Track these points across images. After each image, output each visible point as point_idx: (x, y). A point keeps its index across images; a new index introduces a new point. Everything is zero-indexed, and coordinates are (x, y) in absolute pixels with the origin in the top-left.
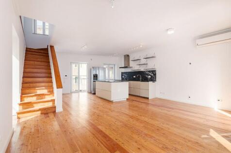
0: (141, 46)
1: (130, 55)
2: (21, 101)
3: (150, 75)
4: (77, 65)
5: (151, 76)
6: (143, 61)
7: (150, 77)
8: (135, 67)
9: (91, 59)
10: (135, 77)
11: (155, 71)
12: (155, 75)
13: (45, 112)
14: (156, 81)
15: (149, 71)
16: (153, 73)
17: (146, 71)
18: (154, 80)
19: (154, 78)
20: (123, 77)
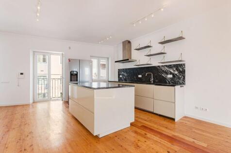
3: (171, 73)
5: (173, 75)
6: (157, 48)
7: (170, 76)
8: (140, 59)
9: (70, 48)
10: (140, 76)
11: (182, 65)
12: (183, 72)
14: (184, 84)
15: (170, 67)
16: (177, 69)
17: (162, 66)
18: (181, 81)
19: (179, 78)
20: (121, 76)
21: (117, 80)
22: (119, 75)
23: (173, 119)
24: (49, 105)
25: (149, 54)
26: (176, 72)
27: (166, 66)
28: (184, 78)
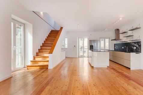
0: (121, 19)
1: (119, 29)
2: (34, 59)
3: (135, 46)
4: (83, 39)
5: (136, 47)
6: (130, 33)
7: (135, 48)
8: (123, 39)
9: (91, 35)
10: (123, 48)
11: (140, 42)
12: (140, 46)
13: (42, 68)
14: (141, 52)
15: (135, 43)
16: (138, 44)
17: (132, 42)
18: (139, 51)
19: (139, 49)
20: (115, 48)
21: (114, 50)
22: (115, 47)
23: (130, 69)
24: (83, 59)
25: (126, 36)
26: (138, 46)
27: (133, 42)
28: (141, 49)
